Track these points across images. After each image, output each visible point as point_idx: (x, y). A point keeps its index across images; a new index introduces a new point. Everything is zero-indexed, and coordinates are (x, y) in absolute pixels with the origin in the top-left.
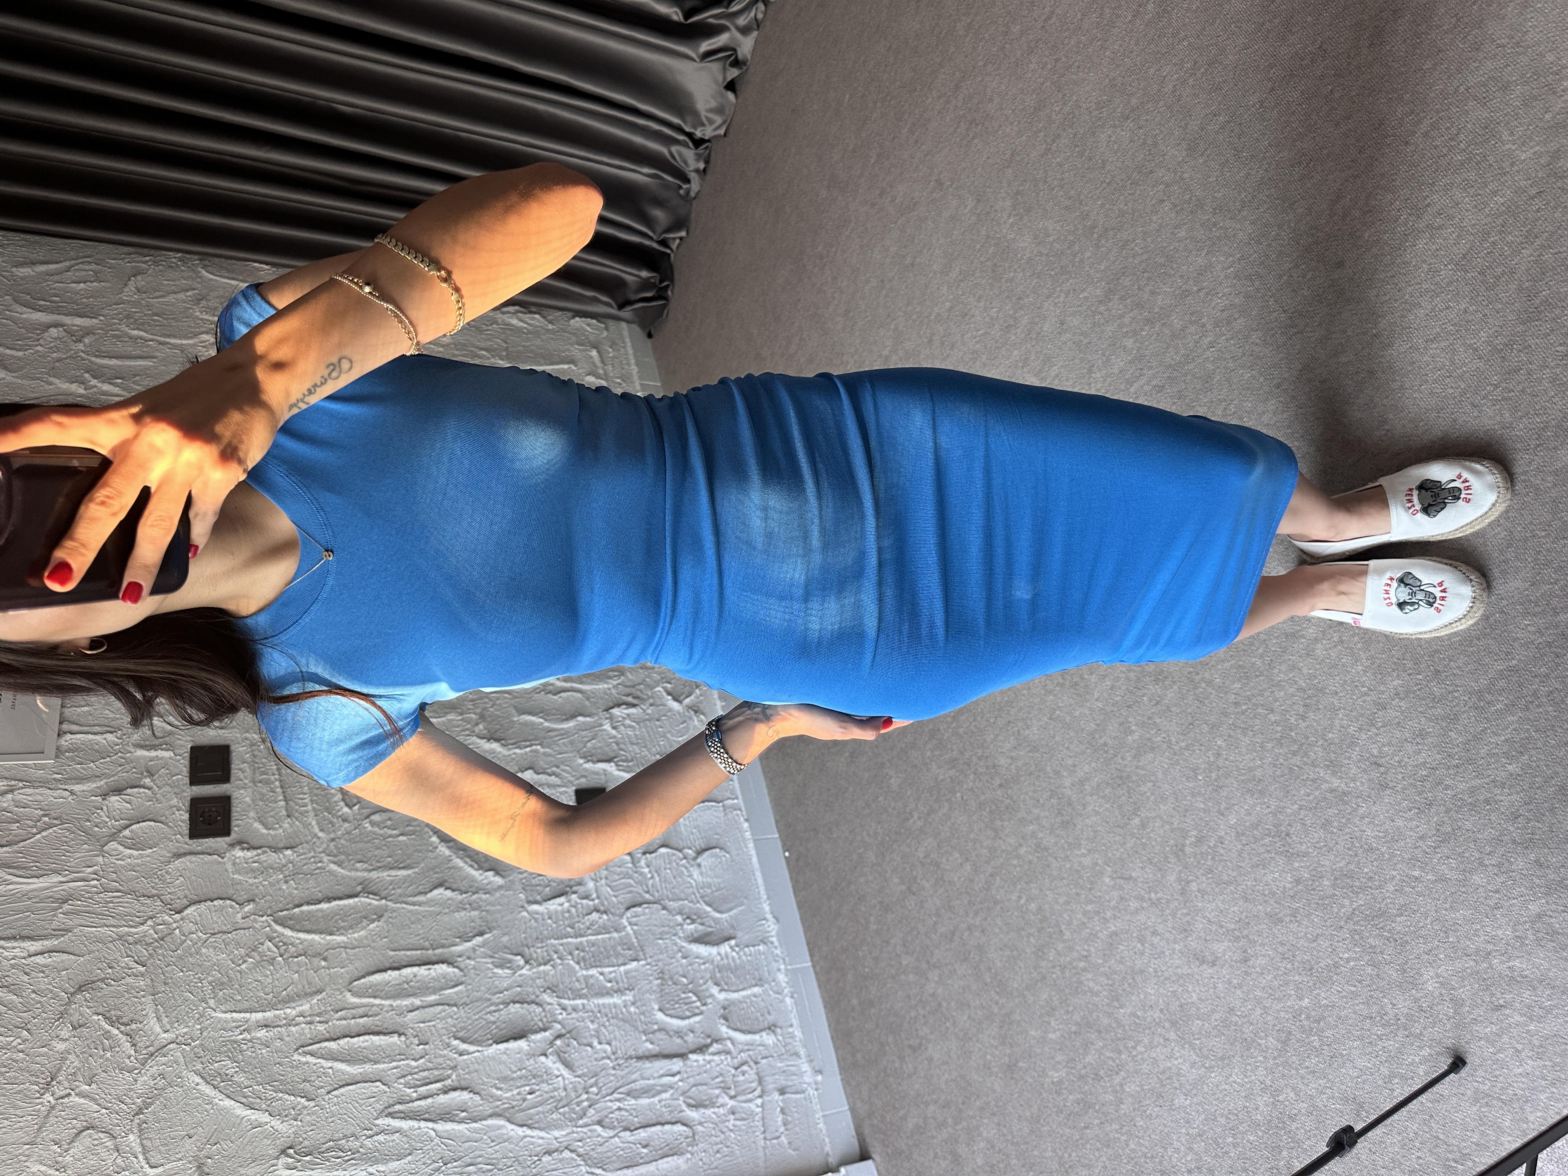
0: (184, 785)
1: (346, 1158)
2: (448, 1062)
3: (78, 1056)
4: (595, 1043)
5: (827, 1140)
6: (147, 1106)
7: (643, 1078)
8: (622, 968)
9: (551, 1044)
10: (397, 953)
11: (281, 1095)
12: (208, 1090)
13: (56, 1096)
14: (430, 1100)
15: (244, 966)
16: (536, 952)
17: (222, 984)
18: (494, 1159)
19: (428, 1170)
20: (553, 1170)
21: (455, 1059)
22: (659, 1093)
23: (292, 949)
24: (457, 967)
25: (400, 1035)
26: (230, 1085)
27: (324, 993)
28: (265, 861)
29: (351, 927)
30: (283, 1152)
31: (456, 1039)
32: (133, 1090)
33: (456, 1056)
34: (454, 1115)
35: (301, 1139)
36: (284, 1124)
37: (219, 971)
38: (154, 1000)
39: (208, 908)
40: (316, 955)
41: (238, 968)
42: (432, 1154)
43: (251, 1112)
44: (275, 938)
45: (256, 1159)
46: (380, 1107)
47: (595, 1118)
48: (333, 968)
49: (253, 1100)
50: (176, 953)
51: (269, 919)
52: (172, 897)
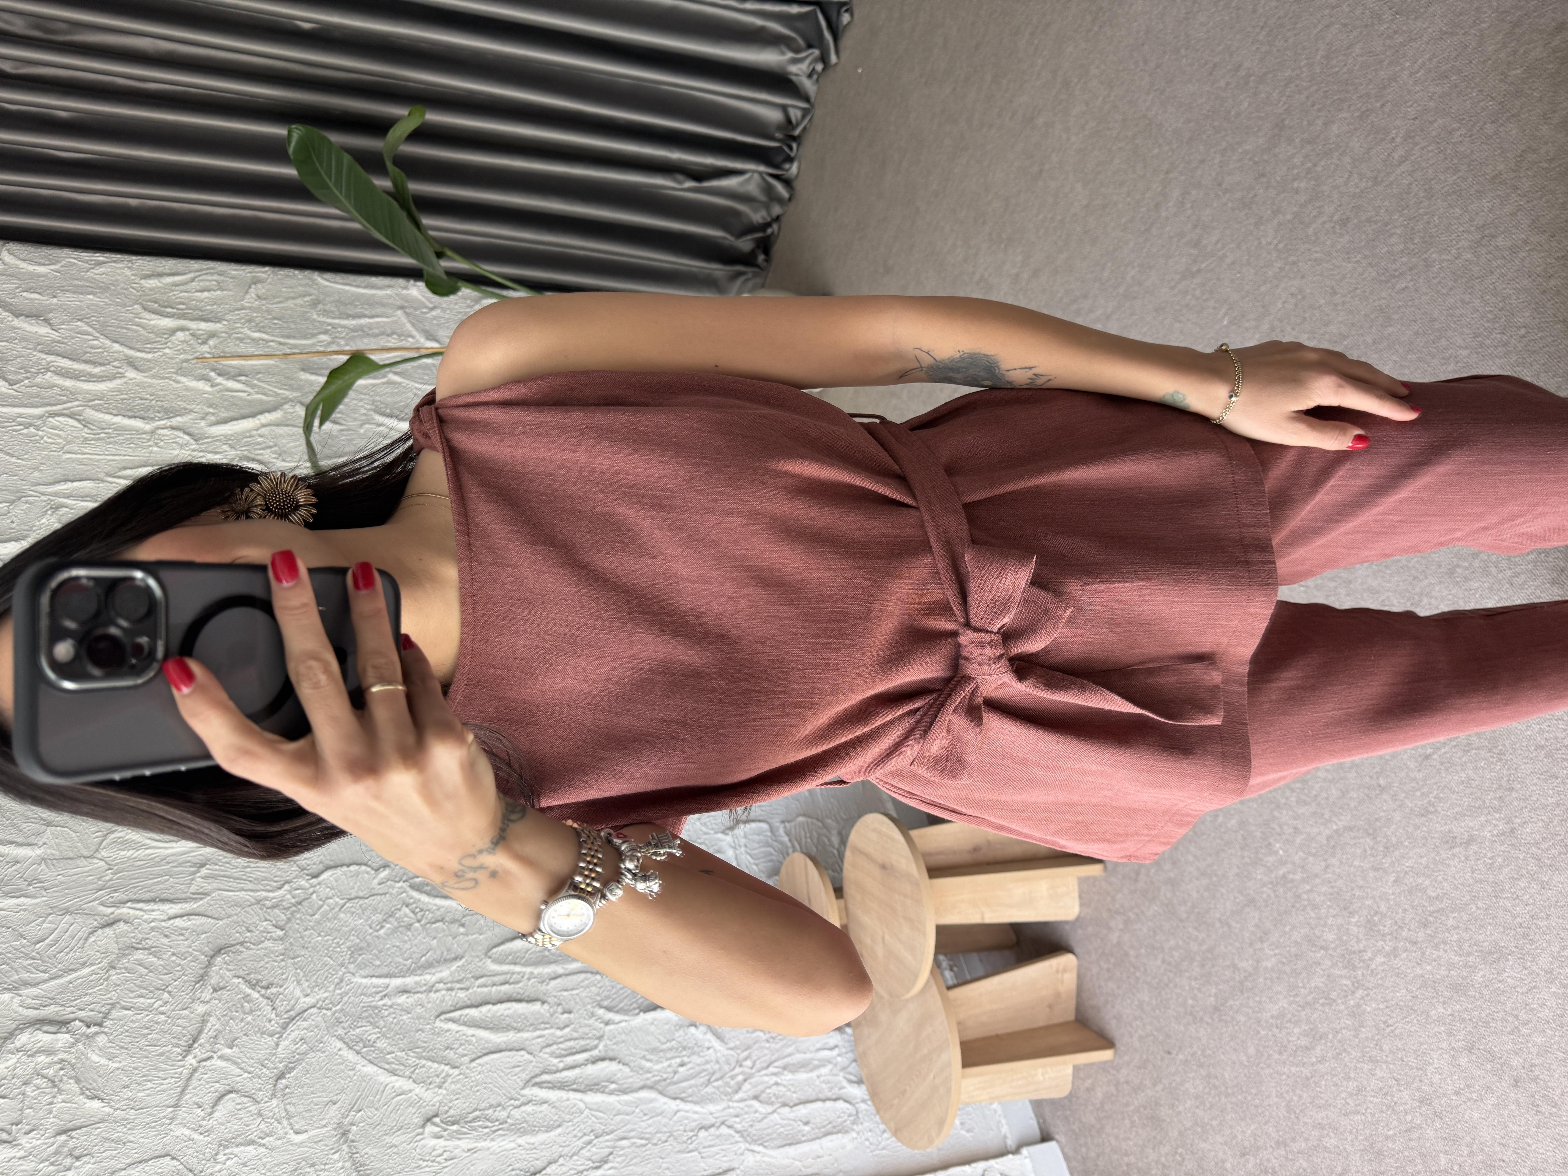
1: (494, 1128)
2: (595, 1032)
3: (219, 1019)
5: (1003, 1121)
6: (288, 1070)
7: (799, 1052)
11: (424, 1062)
12: (350, 1056)
13: (198, 1059)
14: (577, 1071)
15: (382, 932)
17: (361, 949)
18: (647, 1133)
19: (580, 1143)
20: (710, 1146)
21: (601, 1029)
22: (817, 1067)
23: (430, 915)
25: (543, 1003)
26: (373, 1051)
27: (463, 960)
30: (429, 1120)
31: (601, 1007)
32: (275, 1054)
33: (602, 1025)
34: (603, 1086)
35: (446, 1108)
36: (429, 1092)
37: (357, 937)
38: (293, 964)
39: (345, 874)
40: (453, 921)
41: (376, 934)
42: (582, 1126)
43: (394, 1078)
44: (412, 904)
45: (402, 1127)
46: (525, 1076)
47: (752, 1093)
48: (472, 935)
49: (397, 1067)
50: (314, 918)
51: (405, 885)
52: (308, 862)
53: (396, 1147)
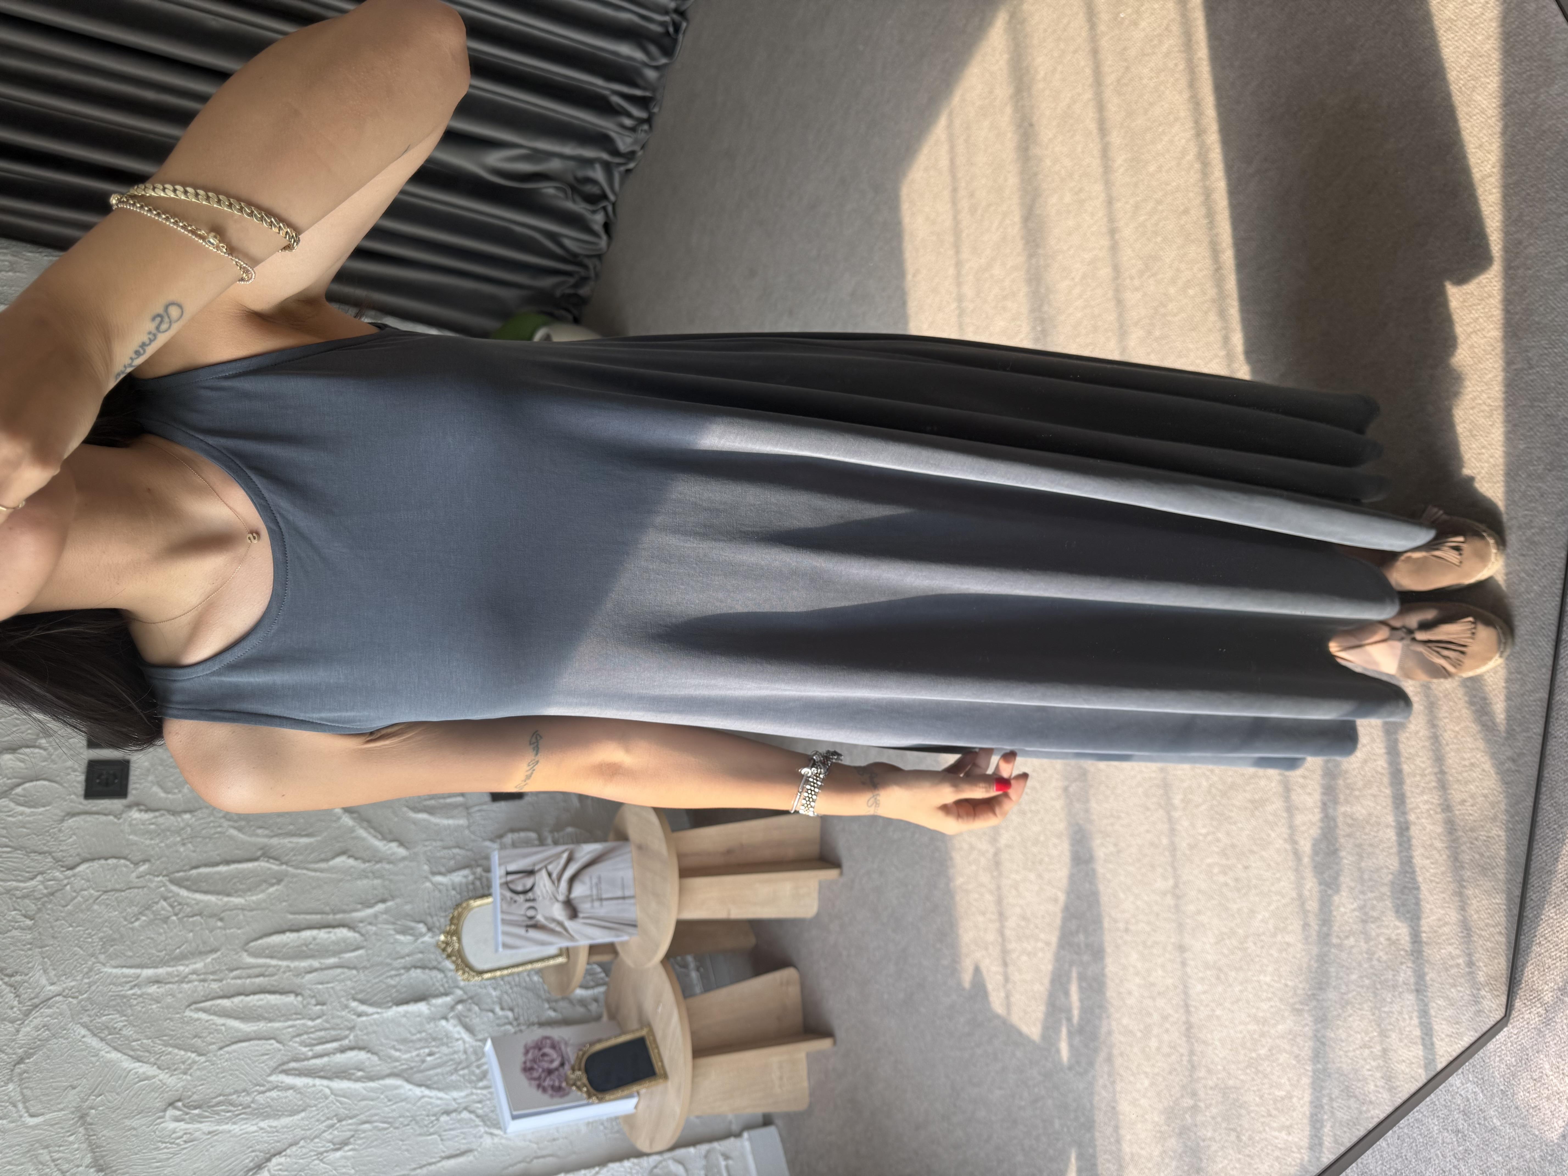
0: (81, 748)
1: (237, 1113)
2: (346, 1023)
4: (496, 1009)
6: (28, 1055)
9: (452, 1008)
10: (297, 916)
11: (170, 1049)
12: (94, 1042)
14: (326, 1059)
15: (137, 924)
16: (439, 921)
17: (114, 940)
18: (390, 1118)
19: (322, 1127)
20: (450, 1130)
21: (353, 1020)
23: (188, 909)
24: (359, 932)
25: (297, 995)
26: (119, 1039)
27: (219, 953)
28: (163, 824)
29: (249, 890)
30: (171, 1105)
31: (355, 999)
32: (14, 1040)
33: (354, 1017)
34: (350, 1074)
35: (190, 1093)
36: (173, 1077)
37: (111, 928)
38: (41, 953)
39: (102, 866)
40: (213, 915)
41: (130, 926)
42: (326, 1111)
43: (138, 1064)
44: (170, 898)
45: (142, 1111)
46: (272, 1064)
48: (230, 929)
49: (142, 1054)
50: (66, 909)
51: (165, 879)
52: (64, 854)
53: (135, 1129)
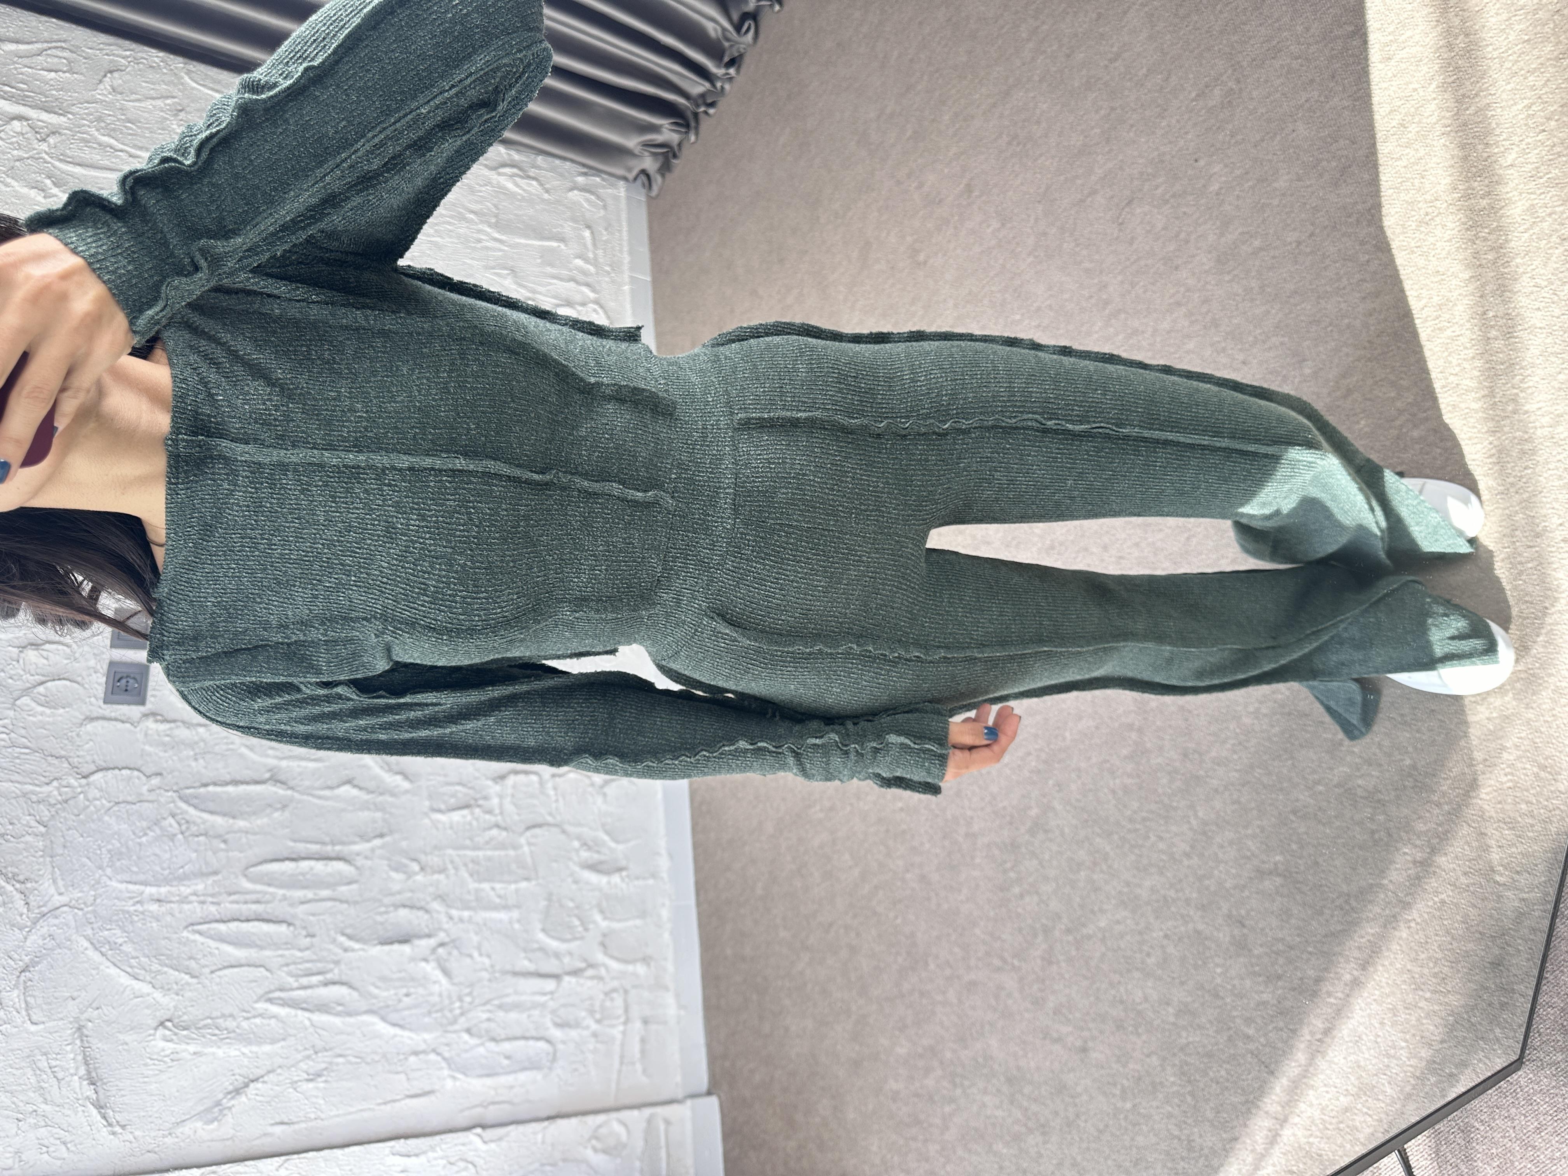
0: (103, 647)
1: (222, 1036)
2: (333, 956)
4: (476, 954)
5: (679, 1071)
6: (34, 963)
7: (516, 993)
8: (513, 887)
9: (434, 950)
10: (298, 844)
11: (166, 969)
12: (96, 956)
14: (309, 992)
15: (144, 839)
16: (431, 861)
17: (121, 853)
18: (363, 1053)
19: (299, 1056)
20: (417, 1070)
21: (339, 954)
22: (529, 1009)
23: (194, 829)
24: (354, 866)
25: (289, 925)
26: (118, 954)
27: (220, 875)
28: (177, 737)
29: (254, 813)
30: (162, 1024)
31: (343, 934)
32: (22, 947)
33: (340, 951)
34: (331, 1008)
35: (180, 1014)
36: (166, 997)
37: (119, 841)
38: (52, 862)
39: (116, 777)
40: (217, 837)
41: (138, 840)
42: (305, 1042)
43: (135, 982)
44: (178, 815)
45: (135, 1027)
46: (260, 991)
47: (466, 1026)
48: (232, 851)
49: (139, 971)
50: (78, 818)
51: (174, 795)
52: (80, 760)
53: (127, 1044)
